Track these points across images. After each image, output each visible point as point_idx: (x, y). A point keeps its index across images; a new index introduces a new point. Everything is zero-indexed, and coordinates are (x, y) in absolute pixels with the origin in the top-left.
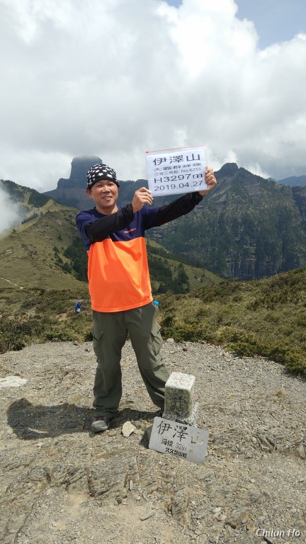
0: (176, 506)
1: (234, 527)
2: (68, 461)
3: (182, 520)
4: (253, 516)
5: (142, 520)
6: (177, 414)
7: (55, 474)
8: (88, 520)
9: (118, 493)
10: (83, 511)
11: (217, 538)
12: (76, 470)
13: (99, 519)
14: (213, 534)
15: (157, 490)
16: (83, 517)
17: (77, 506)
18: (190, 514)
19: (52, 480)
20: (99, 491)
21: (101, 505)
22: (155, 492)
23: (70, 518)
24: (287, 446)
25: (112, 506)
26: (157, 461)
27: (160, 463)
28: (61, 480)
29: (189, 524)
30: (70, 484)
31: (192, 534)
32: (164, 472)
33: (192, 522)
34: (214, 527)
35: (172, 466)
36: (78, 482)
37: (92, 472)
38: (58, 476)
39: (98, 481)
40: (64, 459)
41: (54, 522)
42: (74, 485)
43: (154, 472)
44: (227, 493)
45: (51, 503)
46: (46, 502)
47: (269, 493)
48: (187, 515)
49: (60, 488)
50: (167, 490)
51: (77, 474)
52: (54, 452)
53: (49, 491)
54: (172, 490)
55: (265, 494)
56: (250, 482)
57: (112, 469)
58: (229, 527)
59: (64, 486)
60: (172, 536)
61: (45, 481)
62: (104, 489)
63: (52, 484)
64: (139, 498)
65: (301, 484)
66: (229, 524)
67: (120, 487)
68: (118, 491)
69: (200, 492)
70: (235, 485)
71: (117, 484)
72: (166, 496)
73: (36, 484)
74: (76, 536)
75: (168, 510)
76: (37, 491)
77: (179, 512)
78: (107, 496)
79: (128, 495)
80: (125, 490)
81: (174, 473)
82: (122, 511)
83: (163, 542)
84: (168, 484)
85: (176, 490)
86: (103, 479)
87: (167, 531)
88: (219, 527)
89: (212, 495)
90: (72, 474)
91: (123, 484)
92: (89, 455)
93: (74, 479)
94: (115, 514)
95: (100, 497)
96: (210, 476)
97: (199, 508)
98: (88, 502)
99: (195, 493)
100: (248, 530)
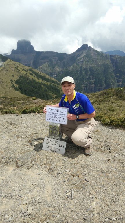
0: (51, 169)
1: (74, 176)
2: (8, 155)
3: (53, 174)
4: (81, 172)
5: (37, 175)
6: (54, 136)
7: (2, 160)
8: (15, 176)
9: (28, 166)
10: (13, 172)
11: (67, 180)
12: (11, 158)
13: (20, 175)
14: (65, 179)
15: (44, 164)
16: (13, 175)
17: (11, 171)
18: (56, 172)
19: (1, 162)
20: (20, 165)
21: (21, 170)
23: (7, 175)
24: (98, 148)
25: (25, 170)
26: (45, 154)
27: (46, 154)
28: (5, 162)
30: (8, 163)
31: (57, 179)
32: (48, 157)
33: (57, 175)
34: (66, 176)
35: (51, 155)
36: (12, 162)
37: (18, 158)
38: (4, 160)
39: (20, 161)
40: (7, 154)
42: (10, 163)
43: (43, 158)
44: (72, 164)
47: (89, 164)
49: (4, 165)
50: (48, 164)
52: (3, 152)
54: (50, 164)
55: (87, 164)
56: (82, 161)
57: (26, 157)
58: (72, 176)
59: (6, 164)
60: (49, 180)
62: (22, 164)
64: (37, 167)
65: (102, 161)
66: (72, 175)
67: (29, 163)
68: (28, 165)
69: (62, 164)
70: (76, 161)
71: (28, 162)
72: (47, 166)
74: (9, 181)
75: (48, 171)
77: (52, 171)
78: (24, 167)
79: (32, 166)
80: (31, 164)
81: (51, 158)
82: (29, 172)
83: (45, 182)
84: (49, 162)
85: (52, 164)
86: (22, 161)
87: (47, 178)
88: (68, 176)
89: (66, 165)
90: (9, 159)
91: (30, 162)
92: (17, 152)
93: (10, 161)
94: (26, 173)
95: (20, 167)
96: (66, 159)
97: (61, 170)
98: (15, 169)
99: (59, 165)
100: (79, 177)
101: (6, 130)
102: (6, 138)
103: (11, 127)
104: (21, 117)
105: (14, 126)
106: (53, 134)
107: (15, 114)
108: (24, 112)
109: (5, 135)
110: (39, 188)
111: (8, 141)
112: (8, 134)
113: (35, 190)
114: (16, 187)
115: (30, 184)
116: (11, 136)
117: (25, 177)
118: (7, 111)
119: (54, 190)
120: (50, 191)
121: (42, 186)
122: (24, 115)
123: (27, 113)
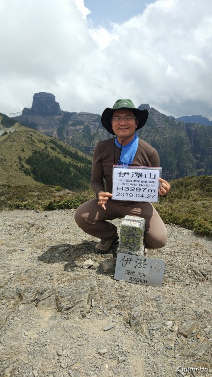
0: (134, 319)
1: (186, 337)
2: (37, 284)
3: (140, 330)
4: (200, 328)
5: (105, 331)
6: (130, 248)
7: (26, 294)
8: (57, 331)
9: (82, 309)
10: (52, 323)
11: (173, 345)
12: (45, 290)
13: (67, 329)
14: (168, 342)
15: (115, 307)
16: (52, 328)
17: (46, 319)
18: (146, 326)
19: (24, 298)
20: (66, 307)
21: (67, 319)
22: (114, 309)
23: (40, 329)
25: (77, 319)
26: (113, 286)
27: (116, 286)
28: (32, 298)
29: (146, 334)
30: (40, 301)
31: (150, 342)
32: (120, 293)
33: (149, 333)
34: (168, 336)
35: (126, 289)
36: (47, 300)
37: (59, 292)
38: (29, 296)
39: (65, 299)
40: (34, 283)
41: (26, 332)
42: (43, 302)
43: (112, 293)
45: (23, 316)
46: (18, 316)
48: (144, 326)
49: (31, 305)
50: (124, 307)
51: (46, 293)
52: (24, 277)
53: (21, 307)
54: (128, 307)
55: (205, 311)
56: (192, 303)
57: (76, 290)
58: (182, 336)
59: (34, 303)
60: (133, 343)
61: (17, 299)
62: (70, 306)
63: (23, 302)
64: (100, 313)
66: (181, 334)
67: (84, 304)
68: (82, 307)
69: (152, 309)
70: (180, 304)
71: (81, 301)
72: (123, 312)
73: (10, 301)
74: (46, 343)
75: (127, 323)
76: (10, 307)
77: (137, 324)
78: (73, 311)
79: (91, 310)
80: (88, 307)
81: (129, 294)
82: (86, 324)
83: (125, 348)
84: (126, 302)
85: (132, 307)
86: (69, 297)
87: (127, 340)
88: (173, 336)
89: (163, 311)
90: (42, 294)
91: (87, 301)
92: (55, 280)
93: (44, 298)
94: (80, 326)
95: (66, 312)
96: (159, 297)
97: (154, 321)
98: (56, 316)
99: (148, 310)
100: (198, 339)
101: (25, 235)
102: (27, 250)
103: (33, 231)
104: (46, 216)
105: (38, 229)
106: (128, 245)
107: (33, 209)
108: (50, 208)
109: (25, 245)
110: (115, 362)
111: (31, 256)
112: (30, 243)
113: (107, 366)
114: (62, 357)
115: (92, 351)
116: (37, 247)
117: (79, 333)
118: (19, 205)
119: (149, 368)
120: (140, 370)
121: (120, 358)
122: (49, 213)
123: (55, 209)
